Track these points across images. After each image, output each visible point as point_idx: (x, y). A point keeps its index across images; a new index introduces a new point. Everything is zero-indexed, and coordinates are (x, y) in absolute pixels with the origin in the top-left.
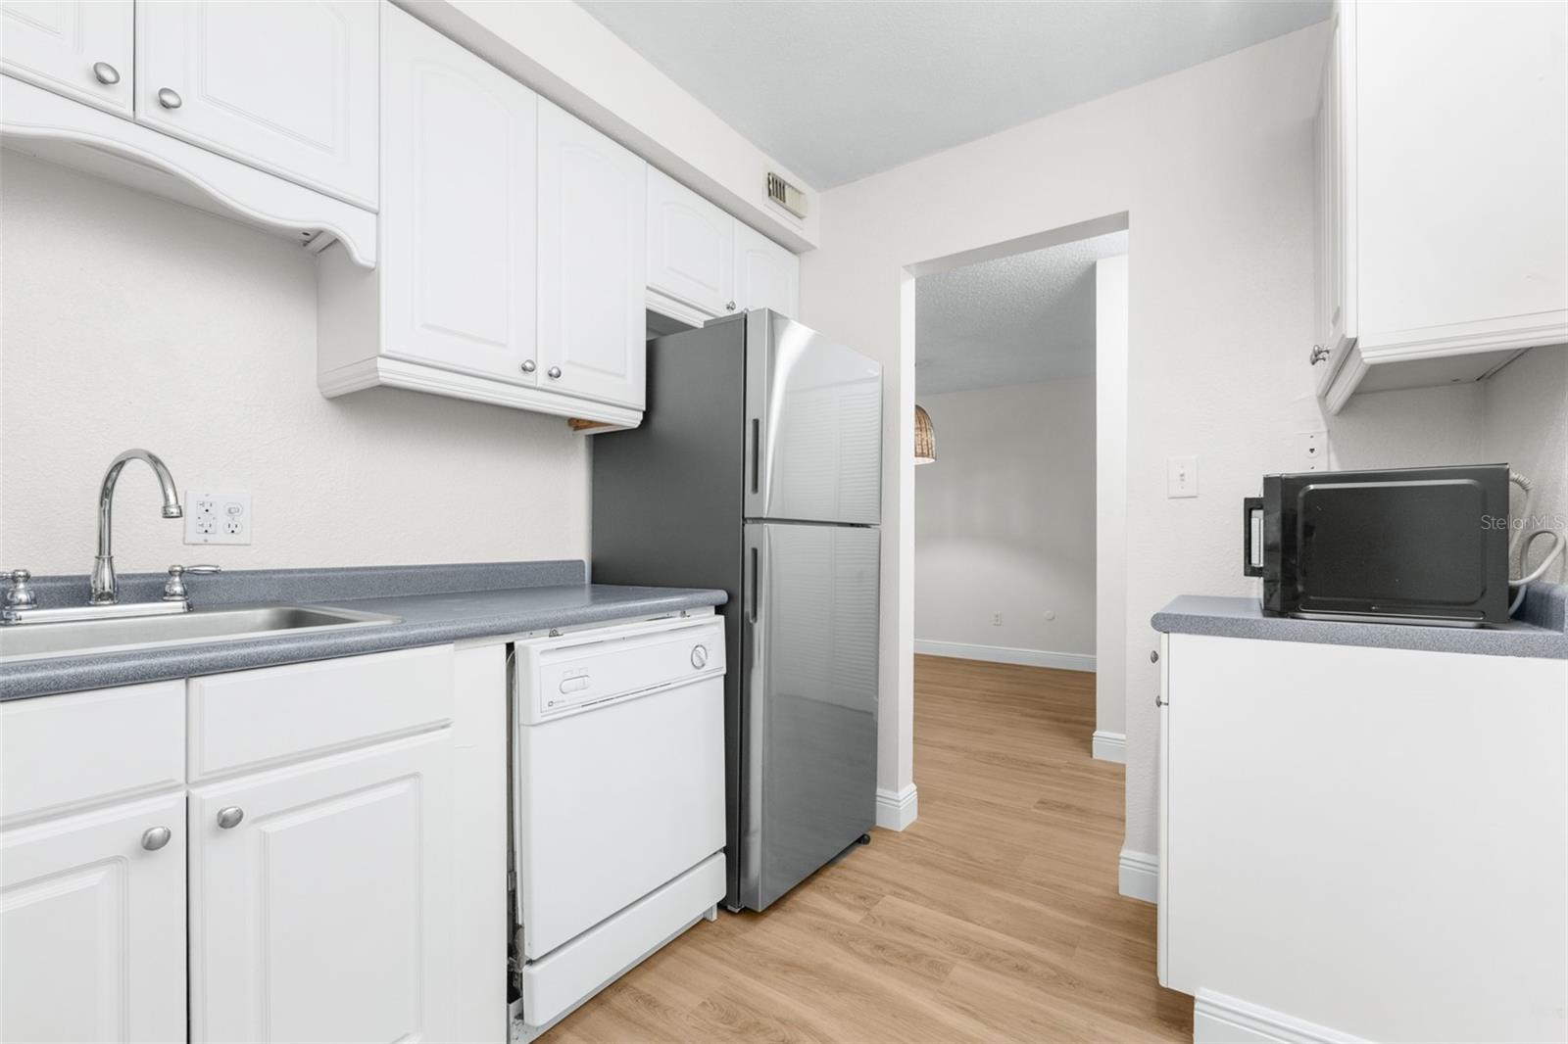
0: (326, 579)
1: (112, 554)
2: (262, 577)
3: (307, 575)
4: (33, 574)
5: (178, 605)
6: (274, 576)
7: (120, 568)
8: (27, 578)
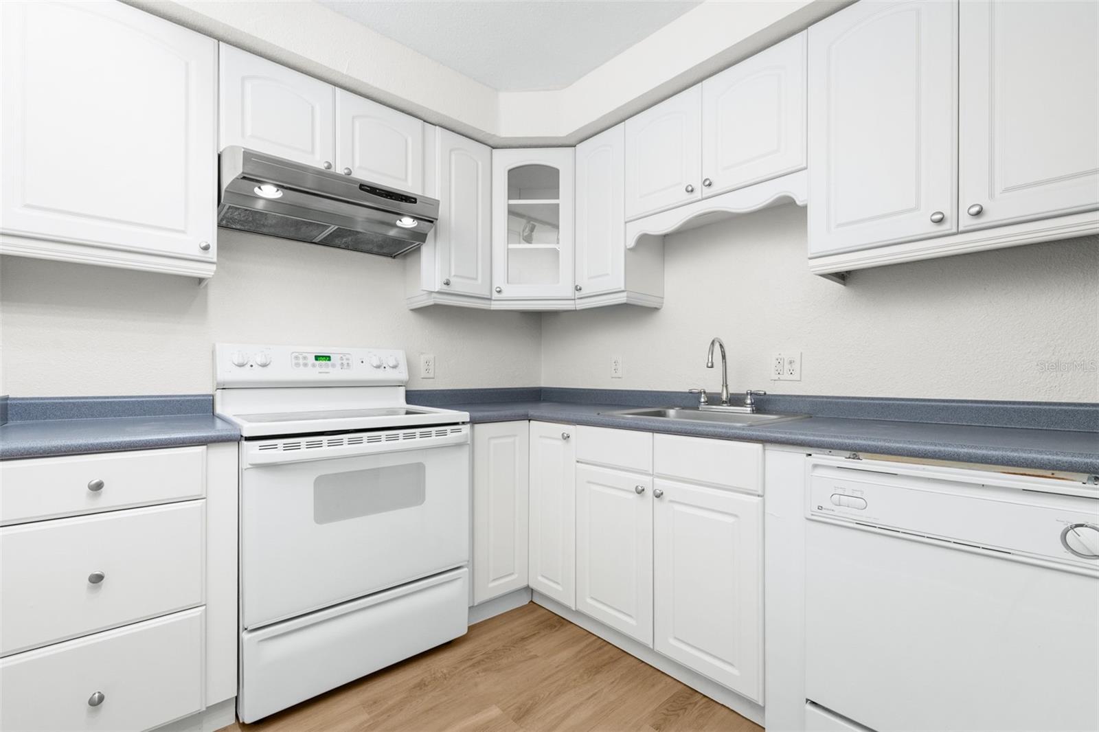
0: (837, 404)
1: (728, 383)
2: (801, 399)
3: (825, 400)
4: (707, 391)
5: (749, 409)
6: (807, 399)
7: (731, 390)
8: (705, 392)
